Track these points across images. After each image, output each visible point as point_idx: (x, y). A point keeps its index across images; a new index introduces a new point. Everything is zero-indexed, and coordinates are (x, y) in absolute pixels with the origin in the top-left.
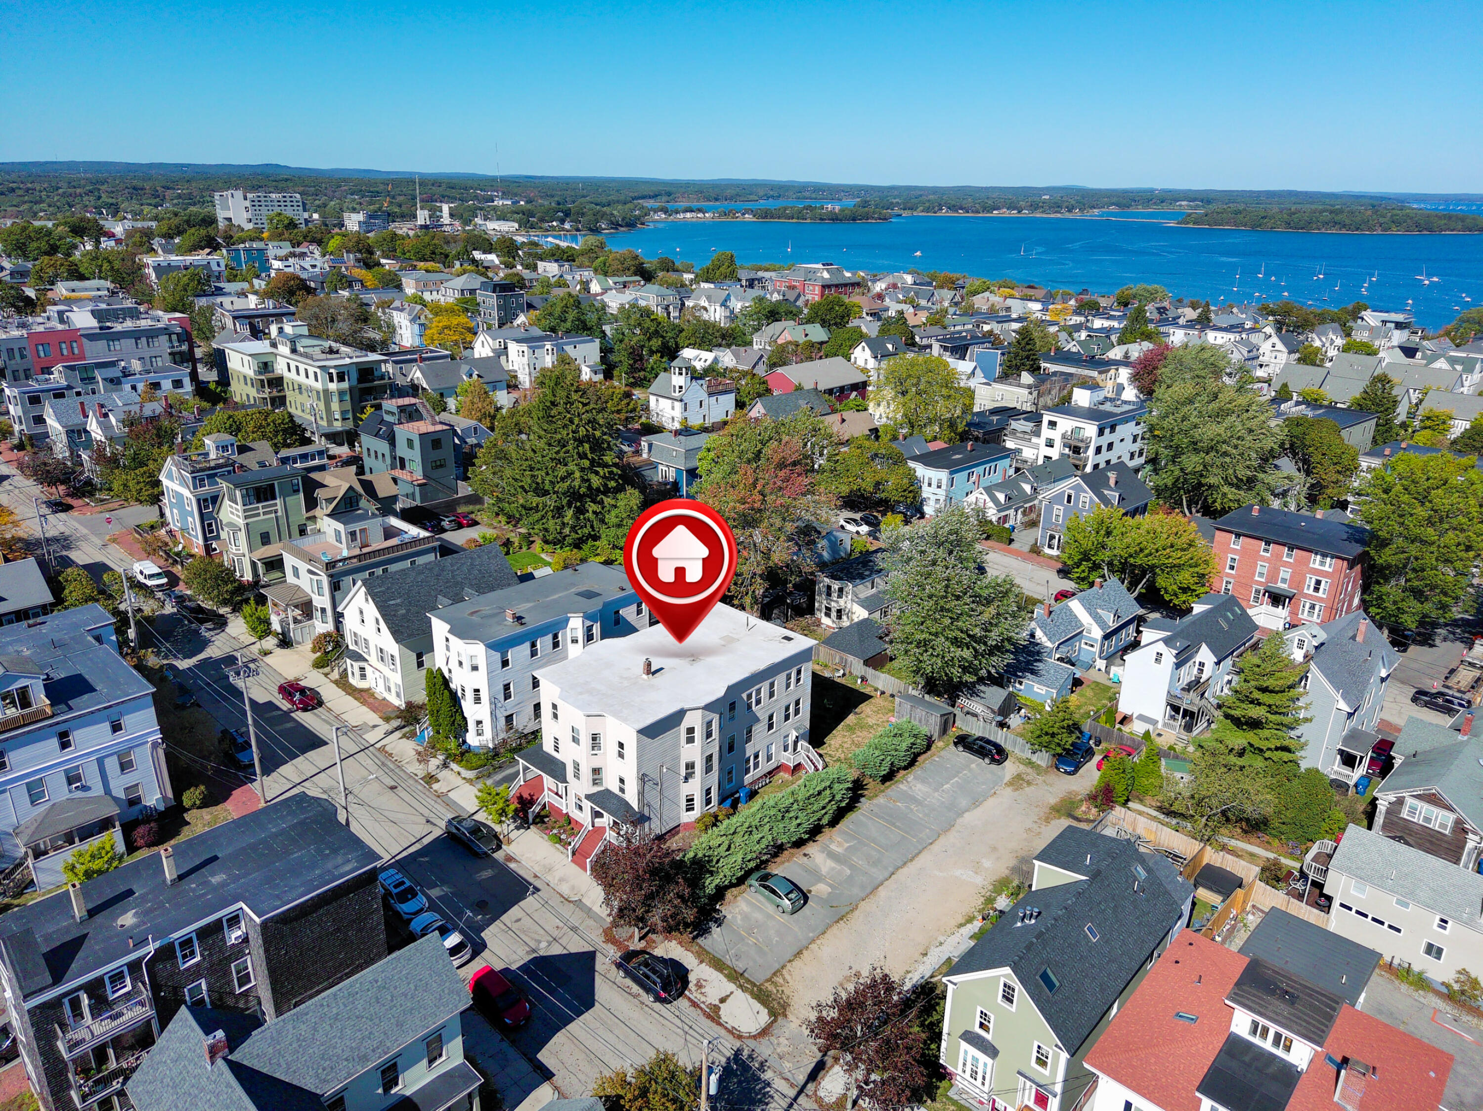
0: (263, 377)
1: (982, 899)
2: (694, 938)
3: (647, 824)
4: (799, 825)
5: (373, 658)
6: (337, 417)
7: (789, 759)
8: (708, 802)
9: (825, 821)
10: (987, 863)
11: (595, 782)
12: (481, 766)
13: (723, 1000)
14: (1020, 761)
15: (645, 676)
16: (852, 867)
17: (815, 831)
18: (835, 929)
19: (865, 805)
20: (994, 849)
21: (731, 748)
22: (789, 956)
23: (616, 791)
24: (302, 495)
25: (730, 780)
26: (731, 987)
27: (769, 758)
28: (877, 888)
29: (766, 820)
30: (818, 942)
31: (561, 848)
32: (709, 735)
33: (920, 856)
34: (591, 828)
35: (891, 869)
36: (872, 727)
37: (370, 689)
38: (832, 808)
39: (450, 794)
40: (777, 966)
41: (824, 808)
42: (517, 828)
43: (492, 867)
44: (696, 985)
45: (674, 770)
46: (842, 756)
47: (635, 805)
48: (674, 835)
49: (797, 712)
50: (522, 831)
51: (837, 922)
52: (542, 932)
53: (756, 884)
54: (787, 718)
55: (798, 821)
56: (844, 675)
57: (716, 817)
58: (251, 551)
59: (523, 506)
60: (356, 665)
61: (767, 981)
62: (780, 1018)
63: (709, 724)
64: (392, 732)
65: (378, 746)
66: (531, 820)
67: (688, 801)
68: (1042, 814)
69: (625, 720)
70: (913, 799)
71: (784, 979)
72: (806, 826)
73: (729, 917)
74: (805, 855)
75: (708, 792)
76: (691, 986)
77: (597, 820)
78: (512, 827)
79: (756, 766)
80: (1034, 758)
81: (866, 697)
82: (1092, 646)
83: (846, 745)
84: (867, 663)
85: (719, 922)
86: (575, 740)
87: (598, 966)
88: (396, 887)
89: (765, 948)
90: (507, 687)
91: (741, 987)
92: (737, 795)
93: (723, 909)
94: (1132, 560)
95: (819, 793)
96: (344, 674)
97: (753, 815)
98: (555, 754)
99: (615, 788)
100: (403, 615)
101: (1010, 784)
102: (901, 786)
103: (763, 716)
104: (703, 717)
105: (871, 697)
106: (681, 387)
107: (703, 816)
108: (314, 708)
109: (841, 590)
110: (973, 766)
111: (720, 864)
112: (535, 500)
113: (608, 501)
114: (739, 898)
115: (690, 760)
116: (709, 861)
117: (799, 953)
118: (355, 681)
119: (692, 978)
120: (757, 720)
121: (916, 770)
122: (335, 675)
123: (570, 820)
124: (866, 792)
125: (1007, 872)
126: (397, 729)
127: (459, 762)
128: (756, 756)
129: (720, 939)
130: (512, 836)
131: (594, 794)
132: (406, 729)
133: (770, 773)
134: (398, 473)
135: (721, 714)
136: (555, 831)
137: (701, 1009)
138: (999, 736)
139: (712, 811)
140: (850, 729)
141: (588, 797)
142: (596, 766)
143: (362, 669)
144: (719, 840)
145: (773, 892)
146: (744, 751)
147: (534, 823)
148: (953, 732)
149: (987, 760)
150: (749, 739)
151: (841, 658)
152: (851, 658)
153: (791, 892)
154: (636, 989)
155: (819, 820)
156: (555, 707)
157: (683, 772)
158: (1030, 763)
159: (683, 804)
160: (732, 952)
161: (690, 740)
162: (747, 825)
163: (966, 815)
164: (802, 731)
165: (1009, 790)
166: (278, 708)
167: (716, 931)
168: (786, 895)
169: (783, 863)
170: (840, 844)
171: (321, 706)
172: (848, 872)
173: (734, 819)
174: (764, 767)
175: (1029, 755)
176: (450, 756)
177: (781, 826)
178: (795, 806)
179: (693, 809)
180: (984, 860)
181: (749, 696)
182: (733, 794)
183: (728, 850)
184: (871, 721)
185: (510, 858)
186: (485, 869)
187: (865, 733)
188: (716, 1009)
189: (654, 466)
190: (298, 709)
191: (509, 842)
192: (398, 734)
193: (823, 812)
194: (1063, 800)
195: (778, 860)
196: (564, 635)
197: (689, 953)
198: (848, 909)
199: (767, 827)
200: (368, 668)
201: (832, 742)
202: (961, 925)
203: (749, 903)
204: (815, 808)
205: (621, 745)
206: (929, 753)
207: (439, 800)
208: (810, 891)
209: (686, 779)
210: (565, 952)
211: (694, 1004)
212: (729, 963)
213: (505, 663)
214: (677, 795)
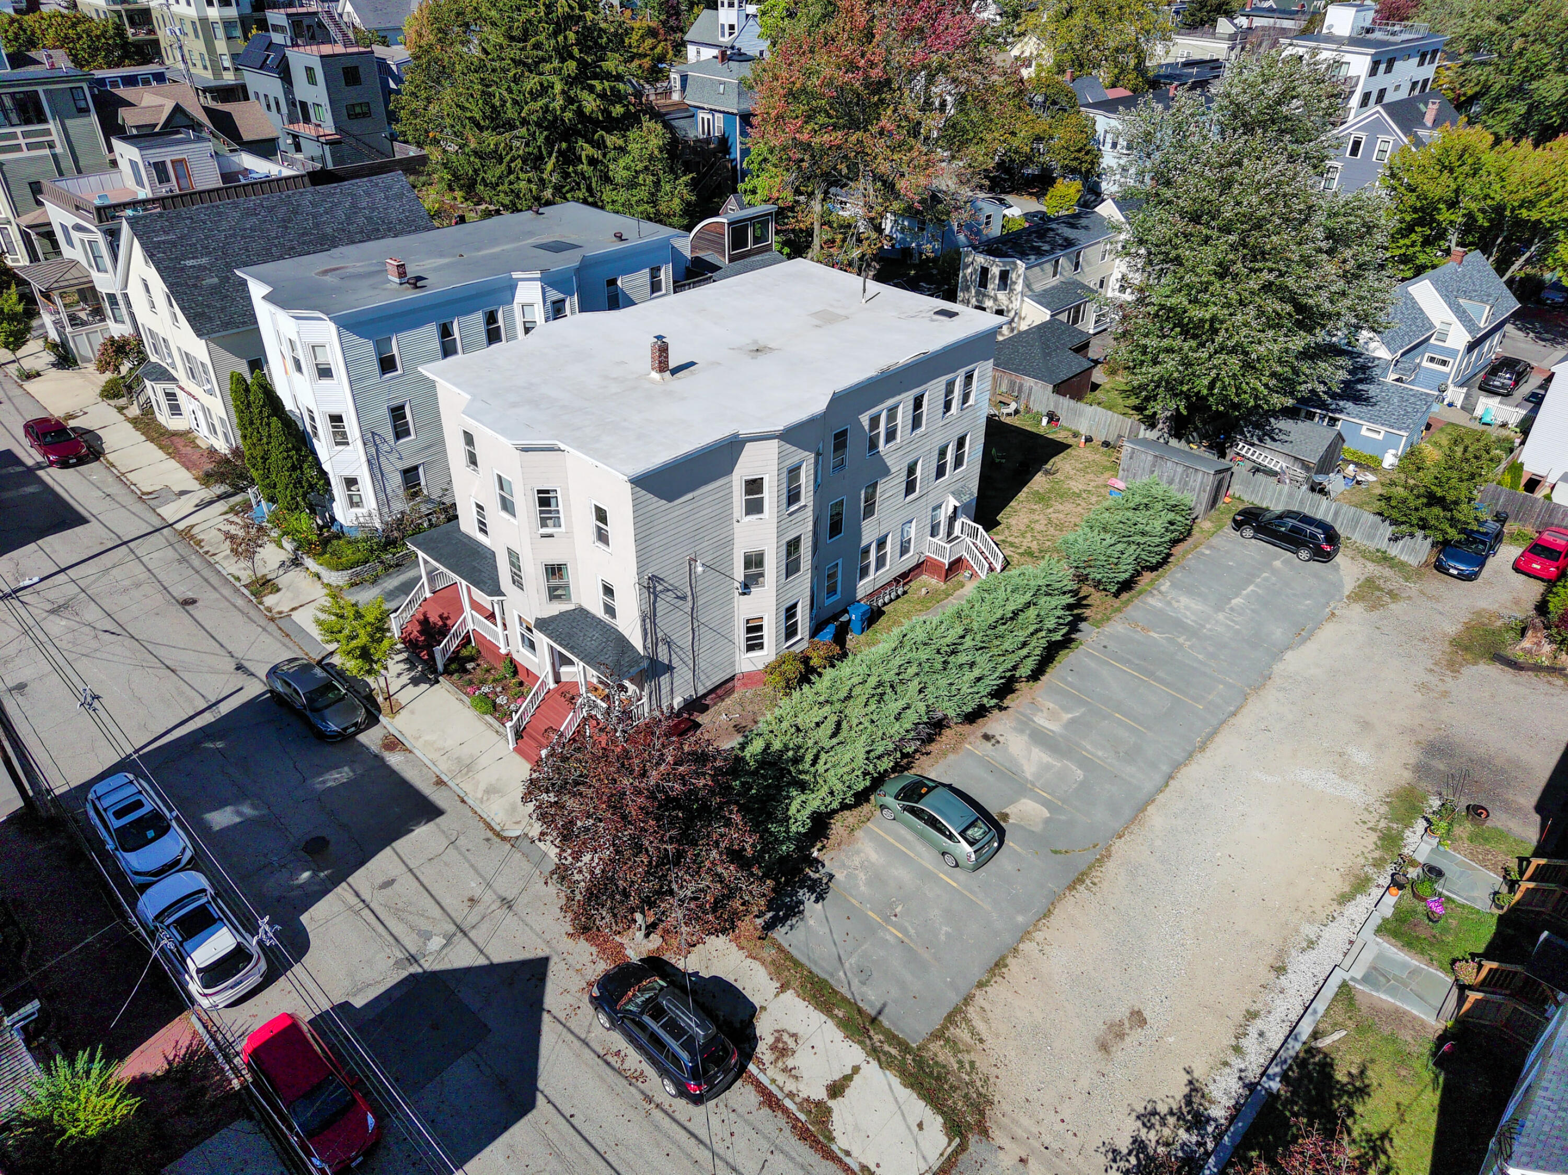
0: (118, 7)
1: (1373, 837)
2: (769, 926)
3: (665, 679)
4: (979, 679)
5: (180, 374)
6: (227, 64)
7: (939, 550)
8: (791, 631)
9: (1025, 670)
10: (1360, 756)
11: (554, 594)
12: (357, 564)
13: (836, 1090)
14: (1364, 554)
15: (655, 375)
16: (1085, 763)
17: (1005, 690)
18: (1068, 908)
19: (1088, 634)
20: (1366, 725)
21: (835, 528)
22: (977, 972)
23: (599, 612)
24: (94, 118)
25: (832, 591)
26: (853, 1054)
27: (904, 550)
28: (1142, 808)
29: (912, 670)
30: (1039, 936)
31: (496, 724)
32: (793, 497)
33: (1218, 739)
34: (552, 685)
35: (1165, 768)
36: (1079, 496)
37: (190, 431)
38: (1038, 646)
39: (295, 616)
40: (954, 999)
41: (1024, 644)
42: (415, 682)
43: (351, 763)
44: (773, 1048)
45: (719, 569)
46: (1034, 546)
47: (637, 641)
48: (721, 698)
49: (958, 462)
50: (424, 686)
51: (1072, 887)
52: (437, 912)
53: (896, 805)
54: (940, 472)
55: (977, 672)
56: (1017, 412)
57: (806, 660)
58: (17, 213)
59: (476, 153)
60: (160, 387)
61: (938, 1035)
62: (973, 1139)
63: (794, 472)
64: (211, 503)
65: (180, 526)
66: (440, 667)
67: (750, 630)
68: (1438, 655)
69: (604, 456)
70: (1179, 625)
71: (973, 1032)
72: (992, 681)
73: (839, 876)
74: (987, 737)
75: (790, 612)
76: (763, 1049)
77: (564, 669)
78: (405, 679)
79: (881, 562)
80: (1395, 550)
81: (1060, 447)
82: (1444, 363)
83: (1038, 527)
84: (1060, 388)
85: (820, 891)
86: (507, 505)
87: (553, 999)
88: (119, 814)
89: (926, 955)
90: (397, 413)
91: (874, 1052)
92: (844, 618)
93: (825, 857)
94: (1524, 213)
95: (1016, 614)
96: (148, 410)
97: (885, 660)
98: (480, 537)
99: (595, 606)
100: (213, 287)
101: (1358, 596)
102: (1150, 600)
103: (896, 462)
104: (781, 457)
105: (1069, 446)
106: (732, 27)
107: (781, 662)
108: (81, 461)
109: (1004, 276)
110: (1277, 564)
111: (820, 767)
112: (491, 139)
113: (611, 140)
114: (859, 833)
115: (753, 548)
116: (797, 760)
117: (999, 965)
118: (164, 418)
119: (764, 1027)
120: (886, 471)
121: (1173, 572)
122: (134, 411)
123: (514, 667)
124: (1087, 612)
125: (1407, 776)
126: (220, 498)
127: (316, 556)
128: (881, 544)
129: (823, 930)
130: (402, 697)
131: (553, 619)
132: (238, 498)
133: (904, 575)
134: (301, 128)
135: (818, 454)
136: (485, 689)
137: (786, 1111)
138: (1322, 509)
139: (797, 649)
140: (1041, 498)
141: (543, 625)
142: (555, 560)
143: (171, 396)
144: (817, 714)
145: (933, 823)
146: (858, 535)
147: (447, 672)
148: (1229, 505)
149: (1304, 554)
150: (870, 510)
151: (1012, 384)
152: (1029, 382)
153: (972, 825)
154: (634, 1060)
155: (1015, 668)
156: (469, 439)
157: (739, 573)
158: (1385, 559)
159: (740, 636)
160: (851, 962)
161: (754, 507)
162: (872, 681)
163: (1289, 655)
164: (966, 498)
165: (1358, 609)
166: (18, 462)
167: (811, 907)
168: (963, 833)
169: (944, 754)
170: (1053, 716)
171: (97, 459)
172: (1079, 774)
173: (845, 669)
174: (895, 565)
175: (1384, 545)
176: (304, 547)
177: (943, 682)
178: (968, 642)
179: (761, 646)
180: (1351, 750)
181: (875, 422)
182: (835, 617)
183: (834, 735)
184: (1076, 486)
185: (393, 744)
186: (337, 767)
187: (1068, 507)
188: (821, 1112)
189: (690, 113)
190: (51, 464)
191: (395, 710)
192: (221, 506)
193: (1024, 652)
194: (1468, 628)
195: (933, 747)
196: (510, 316)
197: (756, 965)
198: (1091, 857)
199: (914, 685)
200: (181, 395)
201: (1013, 521)
202: (1344, 899)
203: (882, 845)
204: (1007, 645)
205: (601, 515)
206: (1190, 540)
207: (272, 627)
208: (1005, 817)
209: (746, 588)
210: (482, 961)
211: (770, 1101)
212: (844, 991)
213: (387, 364)
214: (729, 618)
